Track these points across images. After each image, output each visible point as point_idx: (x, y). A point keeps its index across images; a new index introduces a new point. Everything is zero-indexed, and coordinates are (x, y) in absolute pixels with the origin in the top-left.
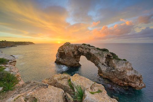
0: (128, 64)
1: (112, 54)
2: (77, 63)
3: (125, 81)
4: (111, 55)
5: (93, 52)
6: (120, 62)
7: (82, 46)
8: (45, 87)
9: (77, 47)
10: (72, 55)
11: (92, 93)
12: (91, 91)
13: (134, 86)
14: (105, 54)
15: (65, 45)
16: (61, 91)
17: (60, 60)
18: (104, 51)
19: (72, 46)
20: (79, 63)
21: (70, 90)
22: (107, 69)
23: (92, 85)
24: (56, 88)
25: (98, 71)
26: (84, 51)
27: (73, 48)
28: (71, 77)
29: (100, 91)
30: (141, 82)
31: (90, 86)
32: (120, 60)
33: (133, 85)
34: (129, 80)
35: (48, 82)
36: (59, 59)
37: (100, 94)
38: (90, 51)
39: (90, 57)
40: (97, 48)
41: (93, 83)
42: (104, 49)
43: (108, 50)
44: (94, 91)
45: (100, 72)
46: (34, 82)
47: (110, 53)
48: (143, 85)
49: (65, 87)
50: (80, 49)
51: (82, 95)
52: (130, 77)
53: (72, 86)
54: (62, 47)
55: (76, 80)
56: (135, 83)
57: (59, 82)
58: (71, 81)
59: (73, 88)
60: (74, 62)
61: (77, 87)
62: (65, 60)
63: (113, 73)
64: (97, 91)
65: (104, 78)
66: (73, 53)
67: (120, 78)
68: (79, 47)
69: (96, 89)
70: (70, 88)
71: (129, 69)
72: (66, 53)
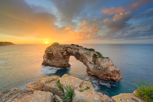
0: (110, 61)
1: (98, 53)
3: (108, 76)
4: (97, 54)
5: (81, 52)
6: (104, 60)
7: (71, 46)
8: (30, 93)
9: (66, 48)
10: (61, 56)
11: (81, 91)
12: (80, 89)
13: (115, 79)
14: (92, 54)
15: (53, 46)
16: (50, 94)
17: (48, 62)
18: (91, 51)
19: (61, 46)
20: (68, 64)
21: (59, 92)
22: (94, 67)
23: (81, 84)
24: (44, 92)
25: (87, 69)
26: (73, 52)
27: (62, 49)
28: (60, 78)
29: (88, 88)
30: (119, 75)
31: (79, 84)
32: (104, 58)
33: (114, 78)
34: (111, 74)
35: (34, 87)
36: (47, 61)
37: (88, 90)
38: (79, 51)
39: (78, 56)
40: (85, 48)
41: (82, 81)
42: (91, 49)
43: (94, 50)
44: (83, 89)
45: (88, 70)
46: (15, 90)
47: (96, 52)
48: (121, 77)
49: (53, 89)
50: (69, 50)
51: (71, 95)
52: (112, 72)
53: (61, 87)
55: (65, 80)
56: (115, 77)
57: (47, 85)
58: (60, 82)
59: (63, 89)
60: (64, 62)
61: (67, 87)
62: (54, 61)
63: (99, 70)
64: (85, 88)
65: (92, 76)
66: (62, 53)
67: (104, 73)
68: (68, 47)
69: (85, 86)
70: (59, 90)
71: (111, 66)
72: (54, 54)
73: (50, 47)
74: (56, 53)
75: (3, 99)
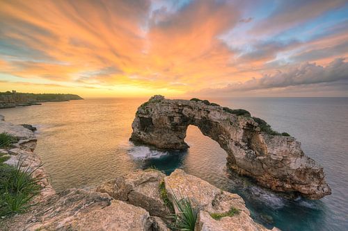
0: (294, 144)
1: (258, 121)
2: (180, 141)
3: (286, 181)
4: (256, 124)
5: (215, 116)
6: (276, 139)
7: (192, 104)
8: (104, 203)
9: (180, 106)
10: (169, 125)
11: (217, 217)
12: (213, 211)
13: (306, 192)
14: (242, 122)
15: (153, 102)
16: (143, 212)
17: (142, 136)
18: (240, 115)
19: (168, 102)
20: (183, 143)
21: (163, 209)
22: (246, 156)
23: (216, 197)
24: (131, 207)
25: (228, 159)
26: (194, 116)
27: (170, 109)
28: (166, 178)
29: (234, 212)
30: (320, 183)
31: (211, 199)
32: (275, 134)
33: (304, 189)
34: (296, 178)
35: (112, 191)
36: (139, 133)
37: (235, 218)
38: (209, 115)
39: (208, 127)
40: (224, 109)
41: (219, 190)
42: (240, 110)
43: (249, 113)
44: (220, 212)
45: (231, 161)
46: (78, 192)
47: (254, 118)
48: (326, 189)
49: (151, 201)
50: (186, 111)
51: (192, 223)
52: (299, 172)
53: (168, 200)
54: (145, 106)
55: (179, 185)
56: (308, 185)
57: (138, 190)
58: (167, 187)
59: (172, 204)
60: (174, 139)
61: (181, 203)
62: (153, 136)
63: (259, 165)
64: (227, 210)
65: (240, 175)
66: (171, 118)
67: (275, 174)
68: (183, 106)
69: (225, 206)
70: (164, 205)
71: (295, 155)
72: (154, 119)
73: (146, 104)
74: (157, 117)
75: (58, 207)
